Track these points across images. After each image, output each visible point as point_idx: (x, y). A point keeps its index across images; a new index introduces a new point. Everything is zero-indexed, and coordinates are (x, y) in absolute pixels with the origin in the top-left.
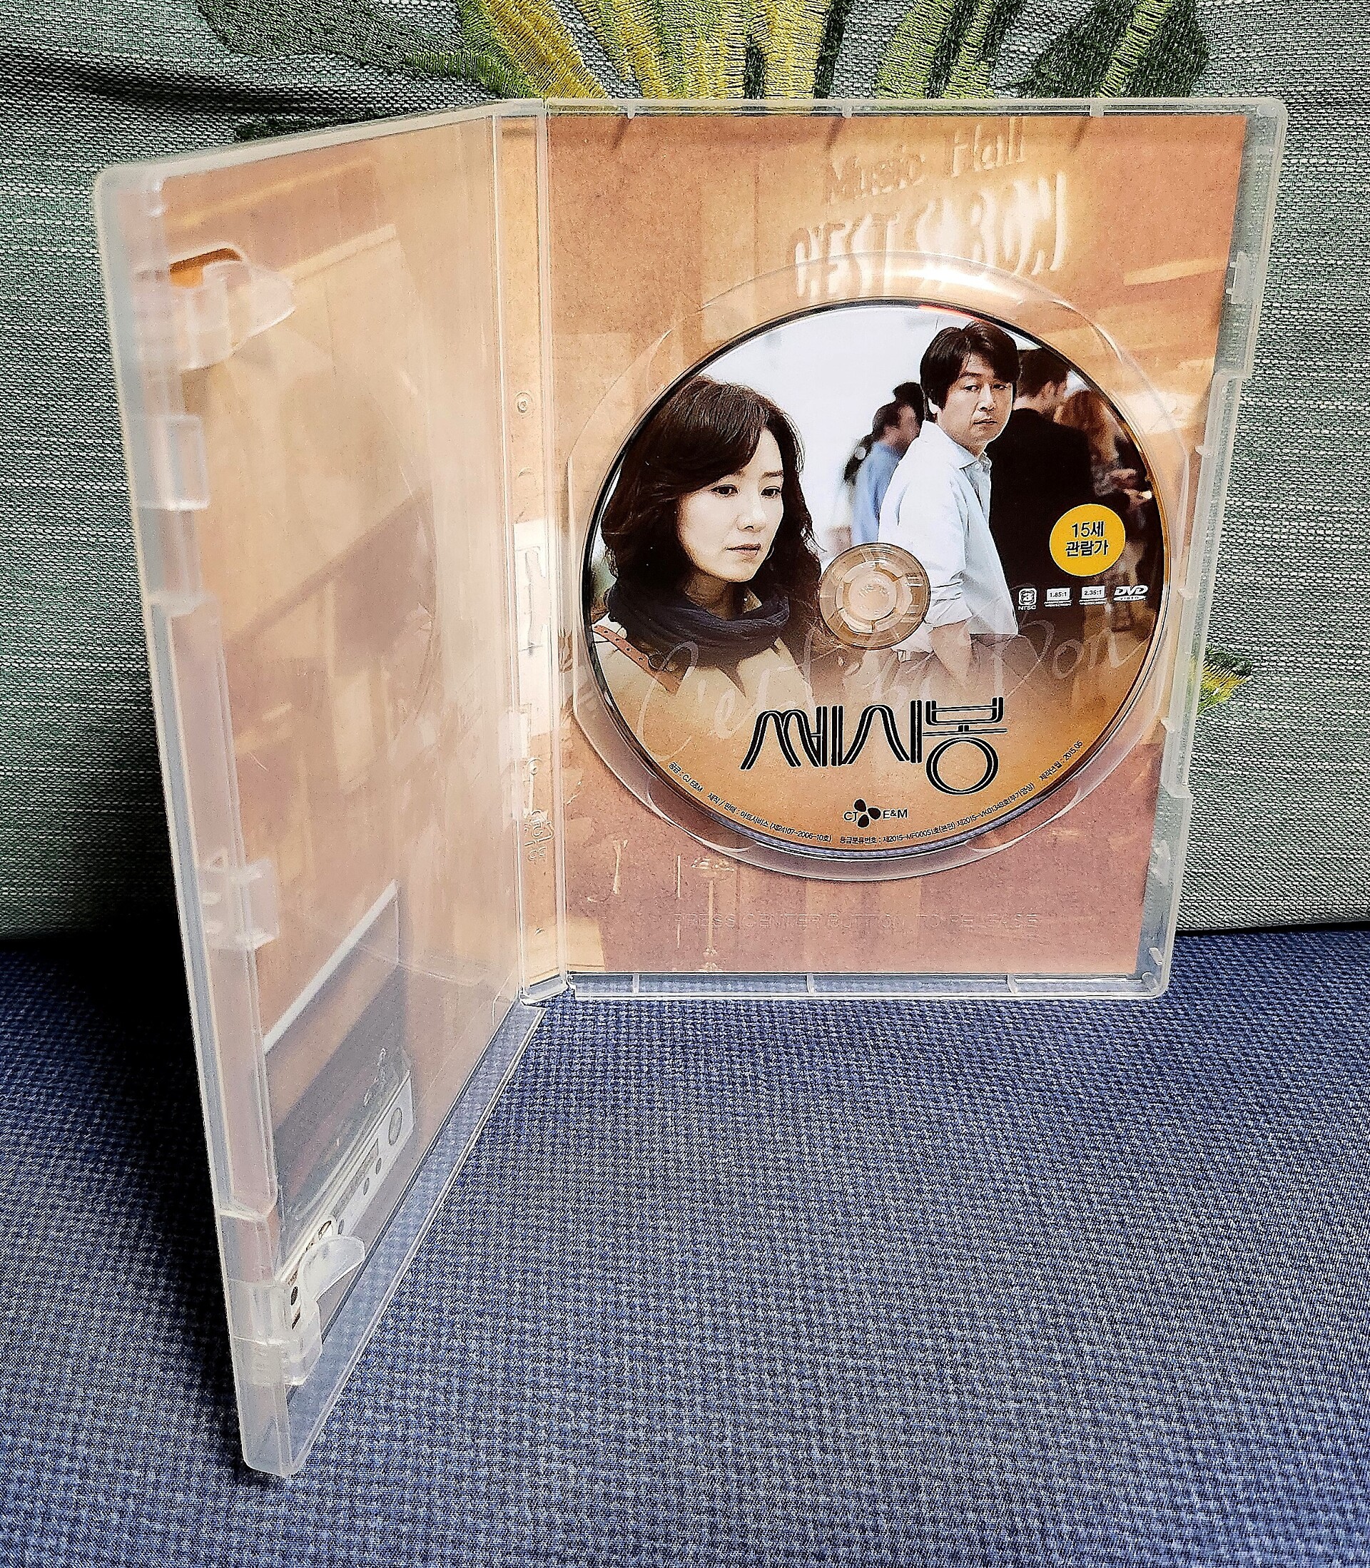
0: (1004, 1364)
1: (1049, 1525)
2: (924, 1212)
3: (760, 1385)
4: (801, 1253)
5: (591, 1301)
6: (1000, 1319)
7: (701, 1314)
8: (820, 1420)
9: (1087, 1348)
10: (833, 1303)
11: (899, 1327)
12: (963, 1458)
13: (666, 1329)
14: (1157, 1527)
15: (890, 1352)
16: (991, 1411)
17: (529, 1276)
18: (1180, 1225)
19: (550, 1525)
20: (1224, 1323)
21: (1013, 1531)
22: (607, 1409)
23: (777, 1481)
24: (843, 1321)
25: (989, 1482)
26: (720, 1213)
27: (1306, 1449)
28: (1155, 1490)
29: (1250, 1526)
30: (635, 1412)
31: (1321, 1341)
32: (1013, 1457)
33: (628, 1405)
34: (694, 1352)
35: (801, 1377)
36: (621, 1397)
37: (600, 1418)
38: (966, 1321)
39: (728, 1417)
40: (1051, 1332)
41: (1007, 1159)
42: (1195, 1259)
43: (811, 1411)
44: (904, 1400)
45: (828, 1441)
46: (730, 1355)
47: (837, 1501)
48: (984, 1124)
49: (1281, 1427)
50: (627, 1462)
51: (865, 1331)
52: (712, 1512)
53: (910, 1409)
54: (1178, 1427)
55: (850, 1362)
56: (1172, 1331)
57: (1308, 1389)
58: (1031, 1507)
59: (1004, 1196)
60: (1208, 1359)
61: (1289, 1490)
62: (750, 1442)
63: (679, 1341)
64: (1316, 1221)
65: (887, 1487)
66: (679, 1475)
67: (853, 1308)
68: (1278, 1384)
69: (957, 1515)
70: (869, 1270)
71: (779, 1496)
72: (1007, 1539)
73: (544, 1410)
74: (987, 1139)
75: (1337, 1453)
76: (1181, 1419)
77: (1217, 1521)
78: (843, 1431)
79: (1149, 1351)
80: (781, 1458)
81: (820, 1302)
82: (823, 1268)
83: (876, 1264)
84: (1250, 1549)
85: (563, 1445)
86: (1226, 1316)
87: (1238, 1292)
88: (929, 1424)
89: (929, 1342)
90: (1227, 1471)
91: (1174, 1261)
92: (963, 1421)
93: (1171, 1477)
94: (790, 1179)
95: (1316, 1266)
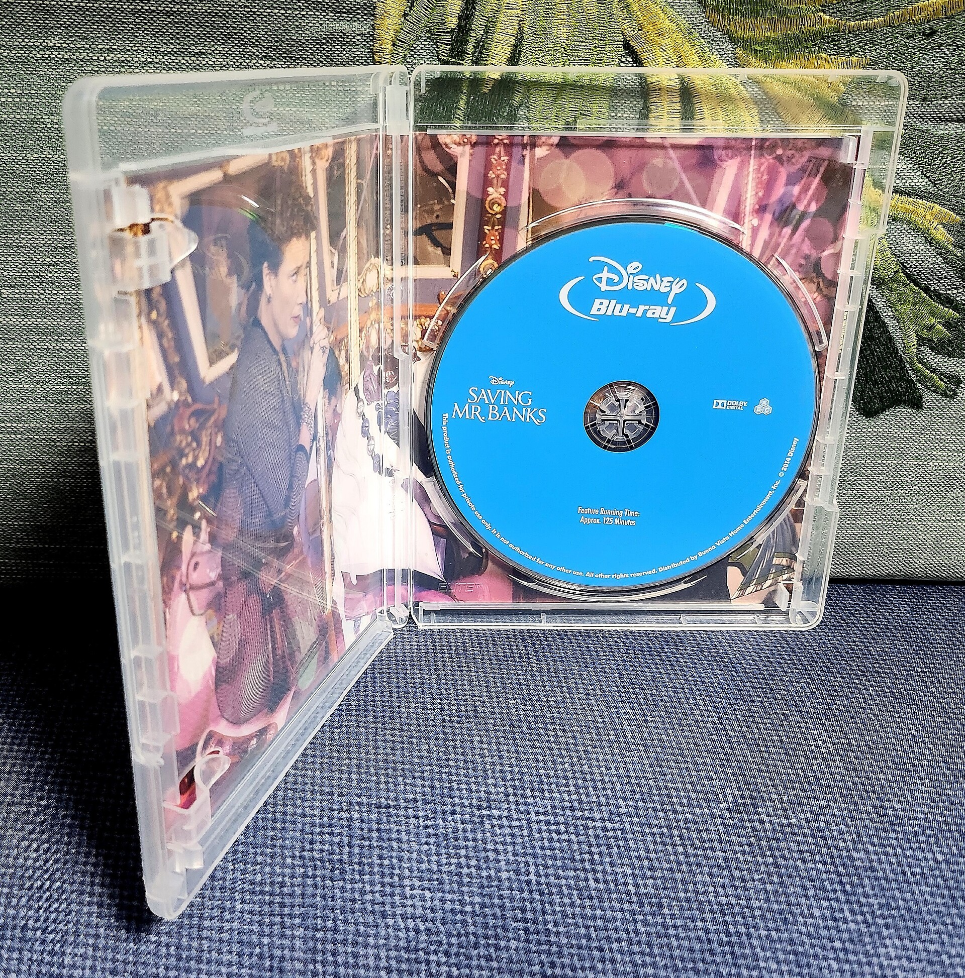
0: (712, 828)
1: (752, 930)
2: (650, 733)
3: (551, 840)
4: (571, 758)
5: (433, 787)
6: (707, 800)
7: (507, 795)
8: (592, 862)
9: (766, 819)
10: (595, 788)
11: (640, 804)
12: (691, 887)
13: (485, 804)
14: (823, 932)
15: (636, 820)
16: (706, 858)
17: (390, 771)
18: (820, 743)
19: (417, 931)
20: (856, 803)
21: (728, 934)
22: (449, 856)
23: (567, 901)
24: (603, 800)
25: (709, 902)
26: (514, 733)
27: (918, 884)
28: (820, 908)
29: (885, 932)
30: (467, 857)
31: (919, 815)
32: (723, 887)
33: (463, 852)
34: (504, 819)
35: (577, 835)
36: (457, 848)
37: (445, 861)
38: (685, 801)
39: (531, 860)
40: (742, 808)
41: (701, 702)
42: (832, 763)
43: (587, 856)
44: (647, 850)
45: (600, 875)
46: (529, 821)
47: (609, 914)
48: (683, 682)
49: (899, 869)
50: (465, 889)
51: (618, 806)
52: (525, 920)
53: (653, 856)
54: (831, 868)
55: (609, 826)
56: (822, 808)
57: (914, 846)
58: (739, 918)
59: (701, 725)
60: (847, 826)
61: (909, 909)
62: (547, 876)
63: (494, 812)
64: (907, 741)
65: (641, 904)
66: (501, 897)
67: (609, 792)
68: (894, 842)
69: (689, 923)
70: (617, 769)
71: (569, 911)
72: (725, 939)
73: (406, 857)
74: (687, 691)
75: (938, 886)
76: (833, 863)
77: (863, 927)
78: (609, 869)
79: (807, 820)
80: (569, 887)
81: (586, 788)
82: (586, 766)
83: (622, 765)
84: (886, 947)
85: (421, 879)
86: (856, 799)
87: (863, 785)
88: (666, 866)
89: (661, 814)
90: (867, 896)
91: (819, 765)
92: (689, 864)
93: (829, 900)
94: (559, 712)
95: (911, 769)
